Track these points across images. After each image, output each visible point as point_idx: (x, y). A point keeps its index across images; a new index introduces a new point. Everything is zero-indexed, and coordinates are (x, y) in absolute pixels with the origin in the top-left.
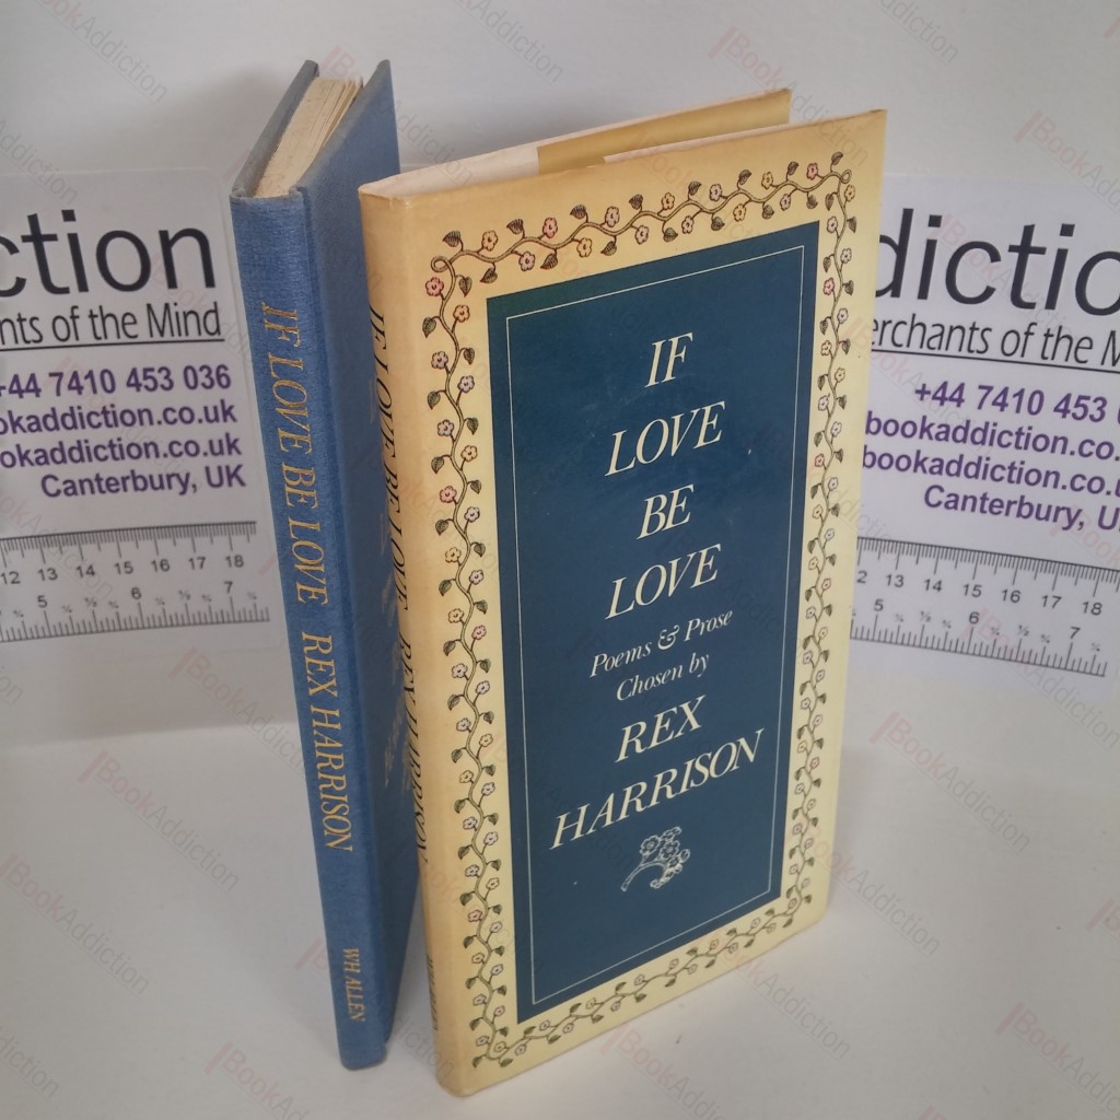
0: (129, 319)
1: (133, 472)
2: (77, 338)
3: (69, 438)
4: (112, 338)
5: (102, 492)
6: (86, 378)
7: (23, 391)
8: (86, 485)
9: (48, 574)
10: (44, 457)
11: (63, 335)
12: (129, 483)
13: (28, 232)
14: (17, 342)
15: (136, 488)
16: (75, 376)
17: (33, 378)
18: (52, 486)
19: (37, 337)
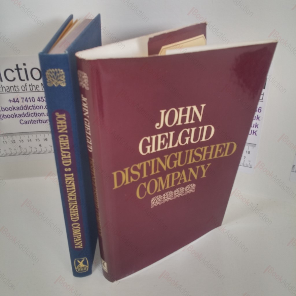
0: (37, 86)
1: (39, 119)
2: (27, 90)
3: (25, 112)
4: (34, 90)
5: (33, 123)
6: (29, 99)
7: (15, 102)
8: (29, 122)
9: (21, 141)
10: (20, 116)
11: (24, 90)
12: (38, 122)
13: (16, 68)
14: (14, 91)
15: (40, 123)
16: (26, 98)
17: (17, 99)
18: (22, 122)
19: (18, 90)
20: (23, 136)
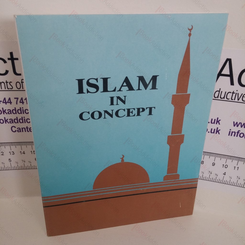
2: (23, 88)
3: (19, 116)
5: (28, 131)
6: (25, 100)
7: (7, 103)
8: (24, 129)
9: (12, 153)
10: (12, 121)
11: (19, 87)
13: (10, 57)
14: (5, 89)
16: (22, 99)
17: (10, 99)
18: (14, 129)
19: (11, 87)
20: (14, 147)
